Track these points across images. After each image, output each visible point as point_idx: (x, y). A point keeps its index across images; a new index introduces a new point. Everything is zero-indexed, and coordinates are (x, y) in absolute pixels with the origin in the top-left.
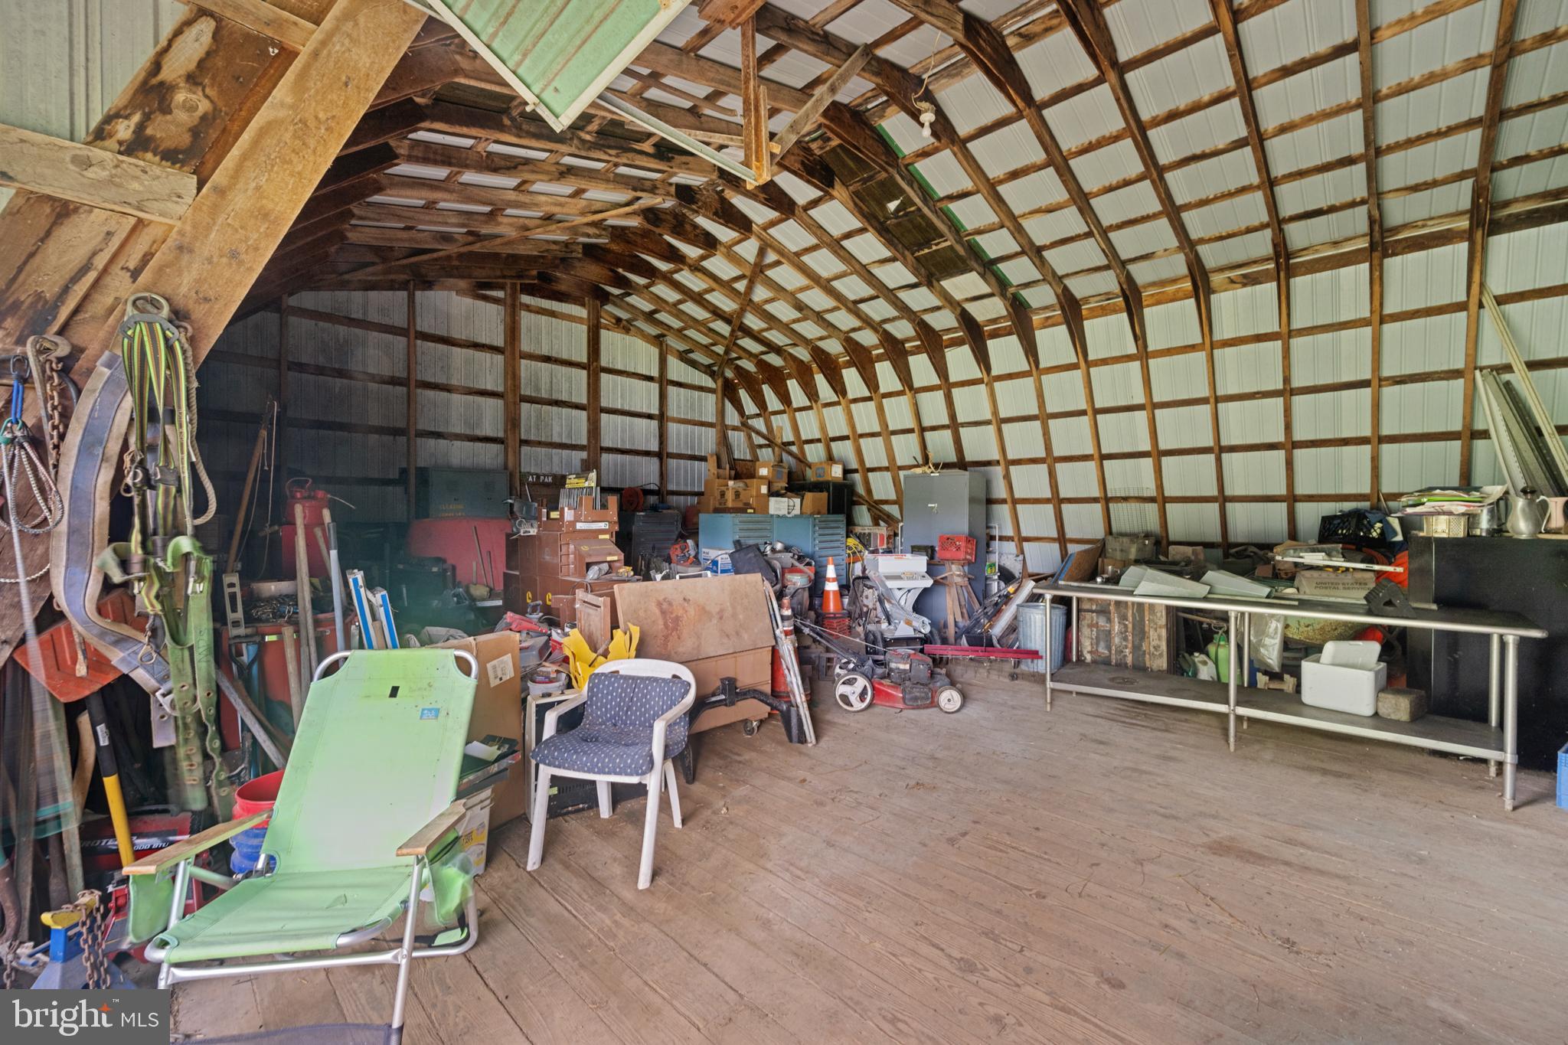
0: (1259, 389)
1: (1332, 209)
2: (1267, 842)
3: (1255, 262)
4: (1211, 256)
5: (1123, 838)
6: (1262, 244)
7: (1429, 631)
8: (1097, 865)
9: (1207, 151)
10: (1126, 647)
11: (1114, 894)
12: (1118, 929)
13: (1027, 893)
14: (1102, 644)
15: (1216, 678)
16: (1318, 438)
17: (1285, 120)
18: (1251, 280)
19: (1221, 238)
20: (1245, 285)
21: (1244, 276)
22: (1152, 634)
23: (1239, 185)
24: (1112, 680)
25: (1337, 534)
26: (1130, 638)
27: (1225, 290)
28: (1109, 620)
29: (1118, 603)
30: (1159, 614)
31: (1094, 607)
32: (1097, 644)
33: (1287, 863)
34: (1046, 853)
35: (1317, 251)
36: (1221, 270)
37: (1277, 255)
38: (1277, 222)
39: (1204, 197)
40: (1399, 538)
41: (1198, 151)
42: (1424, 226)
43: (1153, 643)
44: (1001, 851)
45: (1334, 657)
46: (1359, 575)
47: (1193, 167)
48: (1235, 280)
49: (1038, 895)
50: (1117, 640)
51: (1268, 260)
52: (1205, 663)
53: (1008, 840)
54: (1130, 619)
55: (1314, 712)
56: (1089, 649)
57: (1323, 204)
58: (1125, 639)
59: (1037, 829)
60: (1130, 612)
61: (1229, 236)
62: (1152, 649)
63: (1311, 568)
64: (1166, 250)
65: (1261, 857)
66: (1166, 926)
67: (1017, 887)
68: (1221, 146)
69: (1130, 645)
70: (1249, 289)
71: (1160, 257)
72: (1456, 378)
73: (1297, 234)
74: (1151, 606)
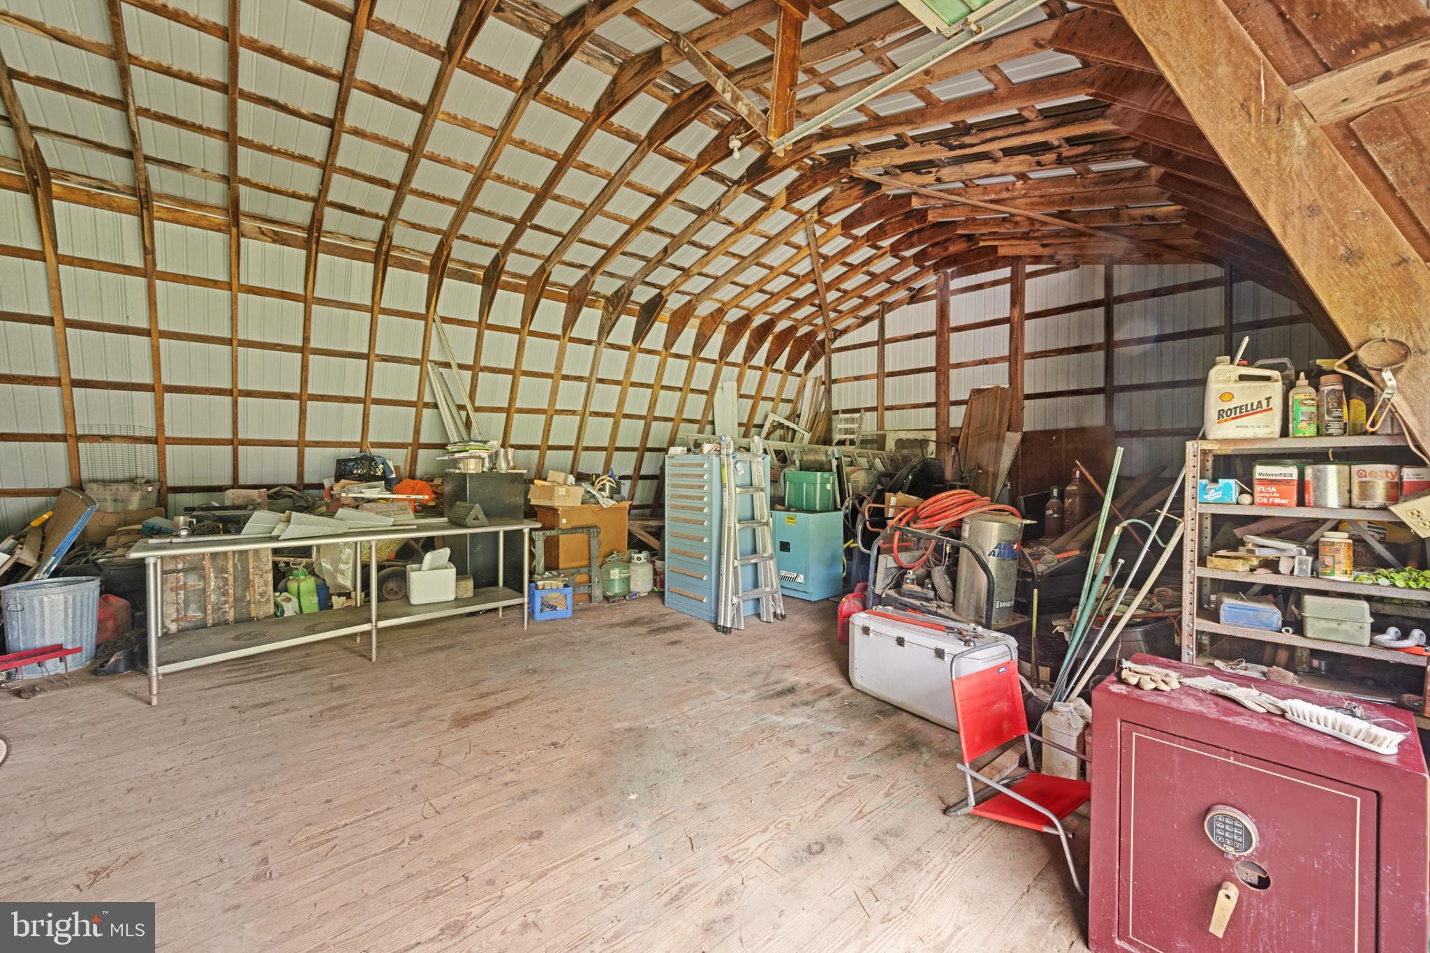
0: (279, 342)
1: (361, 212)
2: (474, 703)
3: (287, 224)
4: (249, 200)
5: (402, 758)
6: (301, 213)
7: (465, 535)
8: (416, 786)
9: (290, 106)
10: (226, 602)
11: (455, 793)
12: (491, 808)
13: (405, 845)
14: (193, 607)
15: (298, 611)
16: (326, 393)
17: (362, 126)
18: (279, 239)
19: (267, 189)
20: (274, 241)
21: (275, 233)
22: (257, 581)
23: (304, 153)
24: (236, 638)
25: (353, 474)
26: (231, 591)
27: (255, 238)
28: (203, 577)
29: (214, 556)
30: (264, 560)
31: (180, 566)
32: (186, 609)
33: (498, 708)
34: (367, 810)
35: (338, 238)
36: (254, 217)
37: (309, 230)
38: (319, 201)
39: (268, 144)
40: (394, 476)
41: (282, 101)
42: (408, 253)
43: (258, 591)
44: (328, 841)
45: (431, 564)
46: (400, 504)
47: (271, 112)
48: (265, 231)
49: (413, 838)
50: (213, 598)
51: (303, 228)
52: (289, 600)
53: (315, 830)
54: (231, 570)
55: (422, 609)
56: (174, 616)
57: (358, 206)
58: (225, 594)
59: (328, 801)
60: (231, 562)
61: (276, 191)
62: (257, 597)
63: (369, 501)
64: (204, 171)
65: (485, 713)
66: (506, 784)
67: (390, 849)
68: (304, 111)
69: (231, 599)
70: (277, 246)
71: (194, 174)
72: (416, 365)
73: (331, 218)
74: (256, 551)
